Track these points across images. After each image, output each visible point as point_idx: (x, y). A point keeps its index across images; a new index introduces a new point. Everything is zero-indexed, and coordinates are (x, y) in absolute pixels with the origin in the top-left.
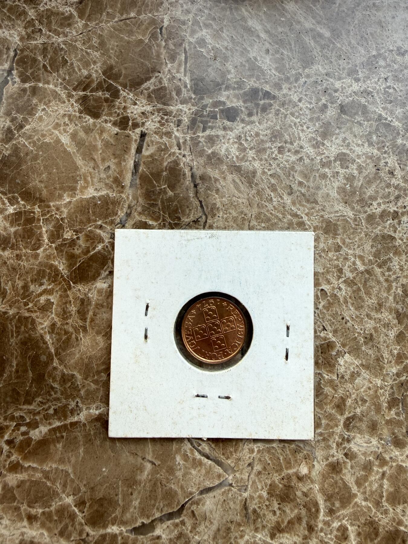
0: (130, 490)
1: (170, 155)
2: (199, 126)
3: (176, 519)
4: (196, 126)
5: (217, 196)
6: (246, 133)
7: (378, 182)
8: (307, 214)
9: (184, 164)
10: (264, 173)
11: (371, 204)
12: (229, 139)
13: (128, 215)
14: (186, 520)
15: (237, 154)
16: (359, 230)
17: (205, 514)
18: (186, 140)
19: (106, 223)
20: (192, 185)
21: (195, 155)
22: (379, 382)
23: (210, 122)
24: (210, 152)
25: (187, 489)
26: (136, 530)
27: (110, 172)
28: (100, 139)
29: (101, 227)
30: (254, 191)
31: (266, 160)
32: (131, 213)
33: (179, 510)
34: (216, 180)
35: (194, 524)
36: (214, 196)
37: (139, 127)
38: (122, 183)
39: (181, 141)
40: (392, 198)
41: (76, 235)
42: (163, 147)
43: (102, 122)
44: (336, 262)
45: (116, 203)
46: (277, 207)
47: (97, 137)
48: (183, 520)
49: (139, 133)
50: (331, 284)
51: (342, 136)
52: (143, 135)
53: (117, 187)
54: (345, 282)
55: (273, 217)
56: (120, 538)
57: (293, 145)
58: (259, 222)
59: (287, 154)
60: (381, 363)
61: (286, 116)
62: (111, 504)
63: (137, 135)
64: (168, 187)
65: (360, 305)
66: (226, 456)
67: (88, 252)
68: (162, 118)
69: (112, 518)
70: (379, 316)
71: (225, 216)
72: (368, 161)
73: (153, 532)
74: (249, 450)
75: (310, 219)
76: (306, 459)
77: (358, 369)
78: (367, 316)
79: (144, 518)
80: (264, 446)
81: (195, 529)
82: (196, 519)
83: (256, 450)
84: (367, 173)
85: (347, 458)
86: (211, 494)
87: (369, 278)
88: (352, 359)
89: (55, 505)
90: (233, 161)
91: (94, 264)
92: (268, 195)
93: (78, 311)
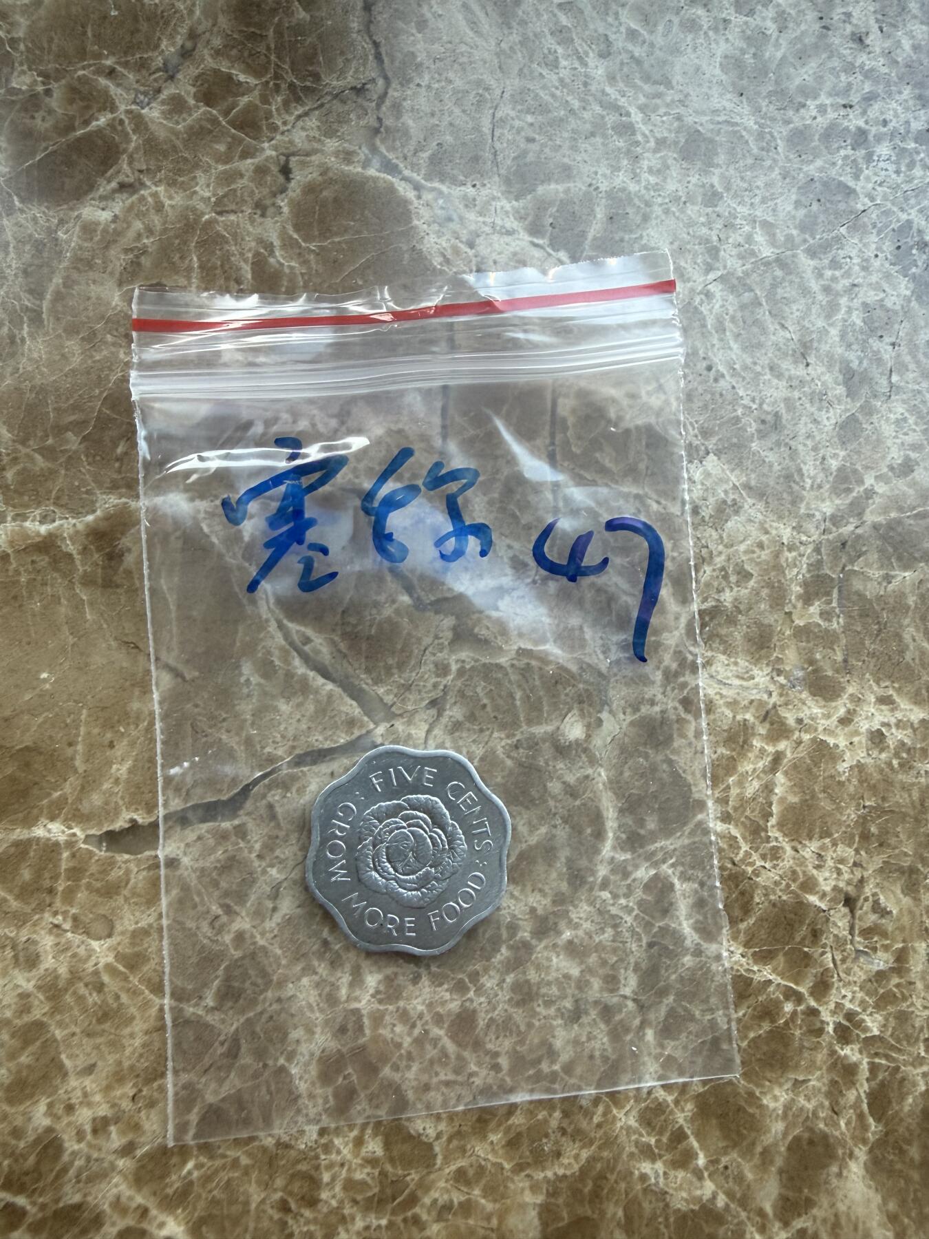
0: (109, 735)
3: (223, 821)
5: (419, 35)
7: (824, 56)
8: (642, 108)
11: (804, 106)
13: (186, 54)
14: (251, 825)
16: (768, 163)
17: (303, 814)
19: (126, 64)
22: (786, 533)
25: (263, 748)
26: (113, 839)
30: (515, 38)
32: (193, 49)
33: (232, 800)
35: (270, 837)
36: (413, 35)
40: (855, 99)
41: (43, 83)
44: (704, 230)
45: (159, 20)
46: (567, 80)
48: (244, 824)
50: (689, 280)
54: (721, 279)
55: (556, 104)
56: (65, 855)
58: (521, 111)
60: (796, 487)
62: (54, 765)
65: (755, 341)
66: (375, 674)
67: (71, 128)
69: (52, 803)
70: (801, 372)
71: (436, 85)
72: (803, 5)
74: (436, 666)
75: (647, 119)
76: (581, 702)
77: (736, 496)
78: (771, 369)
79: (137, 809)
80: (476, 661)
81: (272, 850)
82: (278, 826)
83: (454, 667)
84: (798, 33)
85: (687, 710)
86: (324, 768)
87: (783, 279)
88: (723, 470)
91: (83, 161)
92: (549, 49)
93: (24, 271)
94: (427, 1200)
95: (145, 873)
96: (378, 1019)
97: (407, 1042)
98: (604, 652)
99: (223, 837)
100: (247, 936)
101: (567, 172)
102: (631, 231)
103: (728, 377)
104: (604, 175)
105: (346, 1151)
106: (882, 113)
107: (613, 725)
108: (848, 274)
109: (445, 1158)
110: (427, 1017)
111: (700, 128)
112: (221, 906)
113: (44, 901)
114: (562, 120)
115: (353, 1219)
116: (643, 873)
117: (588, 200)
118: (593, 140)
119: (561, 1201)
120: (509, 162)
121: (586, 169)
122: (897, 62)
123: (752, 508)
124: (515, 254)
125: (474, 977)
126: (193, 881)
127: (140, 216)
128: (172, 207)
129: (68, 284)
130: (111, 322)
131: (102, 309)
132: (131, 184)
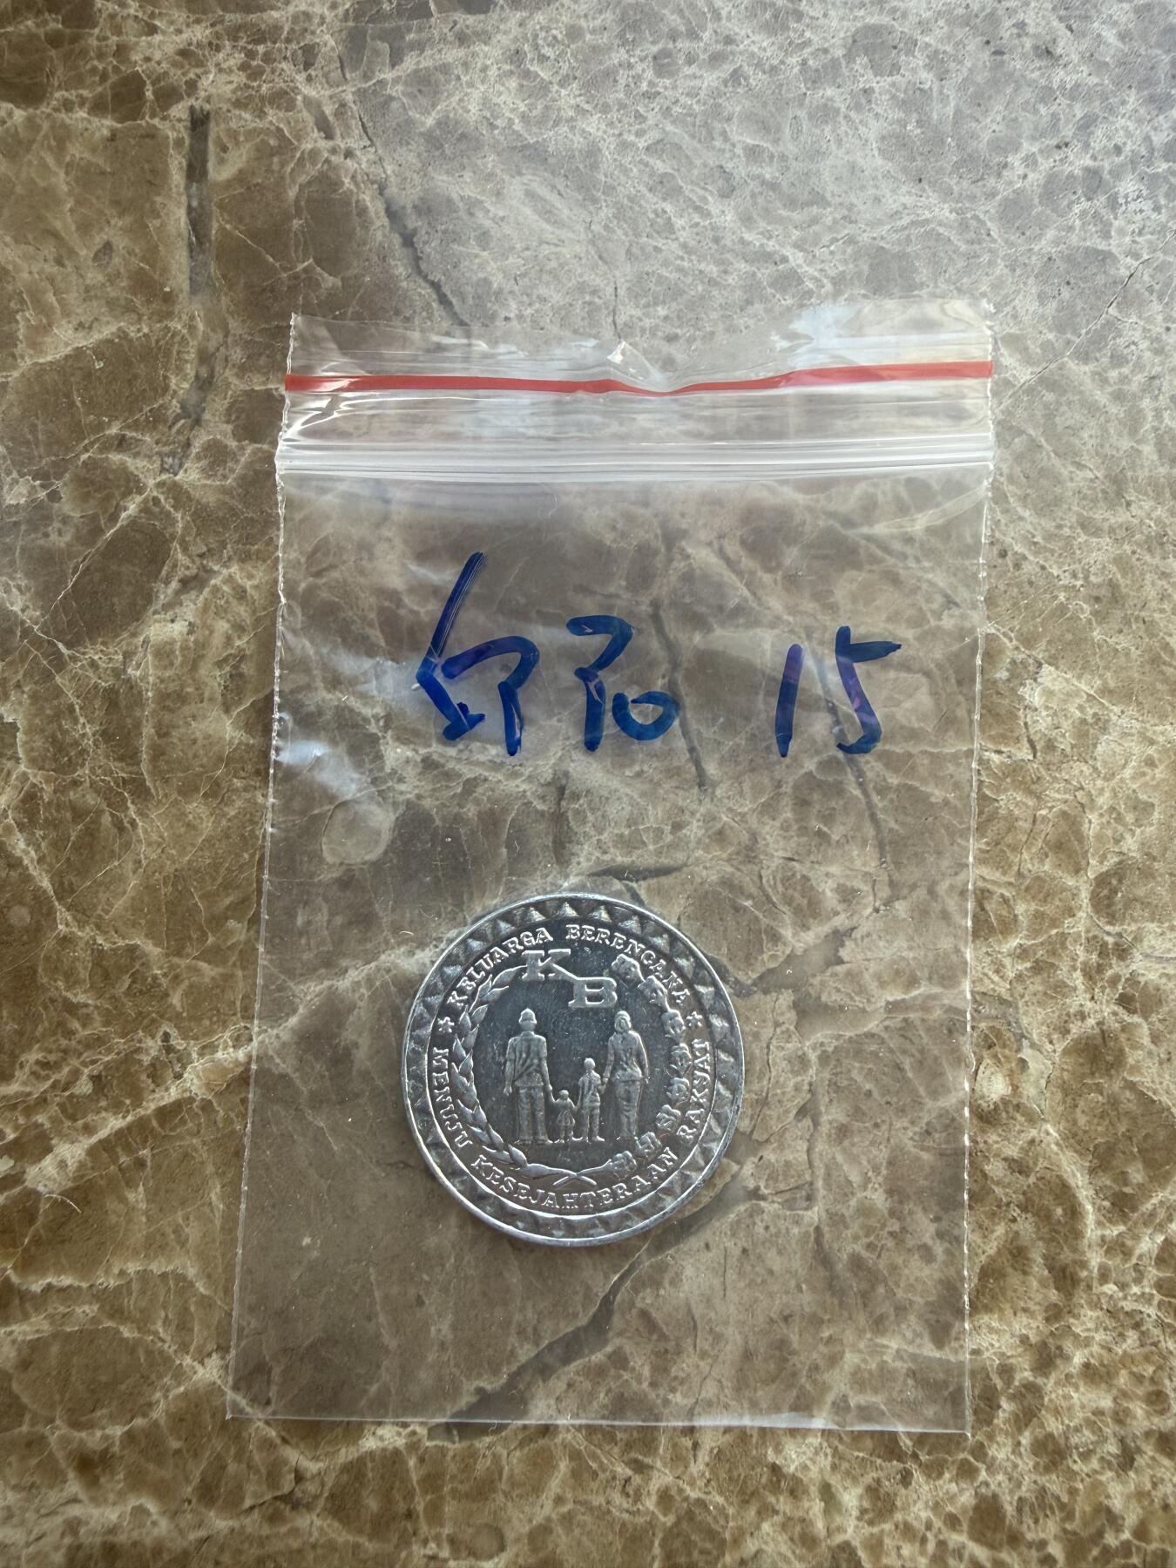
0: (412, 1292)
1: (301, 161)
2: (376, 52)
3: (592, 1352)
4: (367, 52)
5: (485, 254)
6: (536, 36)
7: (1009, 91)
8: (798, 246)
9: (353, 177)
10: (624, 146)
11: (1005, 165)
12: (485, 69)
13: (205, 384)
14: (628, 1347)
15: (523, 108)
16: (986, 258)
17: (689, 1311)
18: (343, 105)
19: (136, 426)
20: (397, 240)
21: (386, 144)
23: (409, 30)
24: (430, 121)
27: (116, 260)
28: (59, 162)
29: (121, 443)
30: (606, 212)
31: (622, 106)
32: (212, 375)
33: (593, 1322)
34: (472, 205)
36: (476, 256)
37: (181, 98)
38: (163, 285)
39: (328, 110)
40: (1068, 132)
41: (43, 486)
42: (272, 142)
43: (56, 110)
45: (157, 354)
46: (692, 243)
47: (50, 160)
48: (620, 1348)
49: (185, 115)
52: (199, 122)
53: (149, 302)
55: (689, 280)
56: (412, 1462)
57: (698, 38)
58: (647, 306)
59: (688, 70)
62: (358, 1352)
63: (180, 126)
64: (318, 262)
65: (1049, 498)
67: (97, 531)
68: (251, 55)
69: (372, 1402)
70: (1121, 517)
71: (529, 311)
72: (960, 33)
73: (524, 1413)
74: (790, 1062)
75: (812, 259)
76: (990, 1046)
77: (1096, 709)
78: (1083, 526)
79: (480, 1375)
80: (839, 1037)
81: (666, 1370)
82: (663, 1337)
83: (813, 1057)
84: (965, 72)
85: (1131, 1011)
86: (694, 1242)
87: (1058, 403)
88: (1067, 680)
89: (163, 1404)
90: (515, 132)
91: (126, 569)
92: (655, 212)
93: (104, 733)
95: (518, 1453)
98: (997, 972)
99: (598, 1373)
100: (673, 1492)
103: (1031, 558)
106: (1110, 138)
107: (1043, 1062)
108: (1139, 367)
111: (882, 244)
112: (628, 1464)
113: (406, 1529)
114: (702, 298)
116: (1149, 1244)
118: (751, 310)
122: (1106, 64)
123: (1122, 717)
125: (979, 1452)
126: (581, 1442)
127: (221, 612)
128: (256, 587)
129: (163, 732)
130: (233, 761)
131: (216, 748)
132: (196, 577)
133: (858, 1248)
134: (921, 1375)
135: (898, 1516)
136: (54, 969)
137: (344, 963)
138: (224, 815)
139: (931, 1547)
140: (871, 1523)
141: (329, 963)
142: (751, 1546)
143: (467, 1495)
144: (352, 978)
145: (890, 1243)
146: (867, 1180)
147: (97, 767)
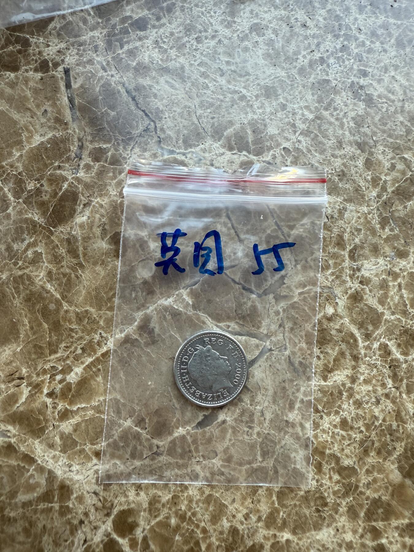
1: (99, 80)
2: (116, 45)
4: (113, 46)
5: (156, 100)
6: (161, 36)
8: (244, 88)
9: (115, 83)
10: (191, 65)
11: (298, 59)
12: (148, 47)
13: (81, 147)
15: (161, 57)
17: (258, 384)
18: (108, 62)
19: (63, 162)
20: (130, 99)
21: (123, 72)
22: (365, 209)
23: (124, 38)
24: (135, 64)
26: (201, 424)
27: (49, 115)
29: (59, 167)
30: (189, 84)
31: (189, 53)
32: (83, 145)
34: (151, 87)
35: (251, 397)
36: (154, 101)
37: (60, 65)
38: (64, 120)
39: (104, 64)
40: (313, 47)
41: (38, 183)
42: (90, 75)
44: (287, 120)
45: (65, 140)
46: (215, 90)
49: (62, 70)
50: (290, 140)
51: (248, 9)
52: (67, 71)
53: (61, 126)
54: (301, 134)
55: (215, 101)
56: (188, 437)
57: (208, 32)
58: (205, 110)
59: (206, 41)
60: (361, 192)
61: (191, 10)
62: (169, 411)
63: (61, 73)
64: (108, 108)
65: (322, 149)
66: (256, 326)
67: (56, 194)
68: (79, 50)
69: (175, 423)
70: (342, 152)
71: (171, 115)
72: (280, 23)
73: (217, 419)
74: (275, 312)
75: (248, 91)
76: (328, 300)
77: (343, 205)
78: (333, 156)
79: (203, 411)
80: (287, 304)
81: (254, 401)
82: (252, 392)
83: (281, 310)
84: (283, 33)
85: (363, 285)
86: (256, 365)
87: (321, 123)
88: (334, 199)
89: (116, 433)
90: (160, 65)
91: (67, 203)
92: (203, 83)
93: (68, 251)
94: (361, 485)
95: (217, 430)
96: (316, 437)
97: (329, 439)
98: (327, 280)
99: (236, 405)
100: (261, 432)
101: (231, 123)
102: (263, 133)
103: (320, 166)
104: (244, 118)
105: (328, 483)
106: (325, 48)
107: (342, 302)
108: (341, 110)
109: (360, 469)
110: (331, 428)
111: (267, 85)
112: (247, 427)
113: (190, 456)
114: (220, 106)
115: (341, 503)
116: (376, 345)
117: (243, 129)
118: (234, 107)
119: (403, 463)
120: (210, 130)
121: (237, 118)
122: (321, 27)
123: (350, 207)
124: (228, 161)
125: (340, 407)
126: (234, 424)
127: (97, 212)
128: (106, 204)
129: (85, 248)
130: (107, 254)
131: (102, 251)
132: (87, 203)
133: (300, 359)
134: (321, 390)
135: (321, 428)
136: (65, 319)
137: (148, 305)
138: (107, 269)
139: (330, 434)
140: (314, 431)
141: (143, 306)
142: (283, 442)
143: (205, 443)
144: (151, 309)
145: (309, 357)
146: (300, 341)
147: (68, 261)
